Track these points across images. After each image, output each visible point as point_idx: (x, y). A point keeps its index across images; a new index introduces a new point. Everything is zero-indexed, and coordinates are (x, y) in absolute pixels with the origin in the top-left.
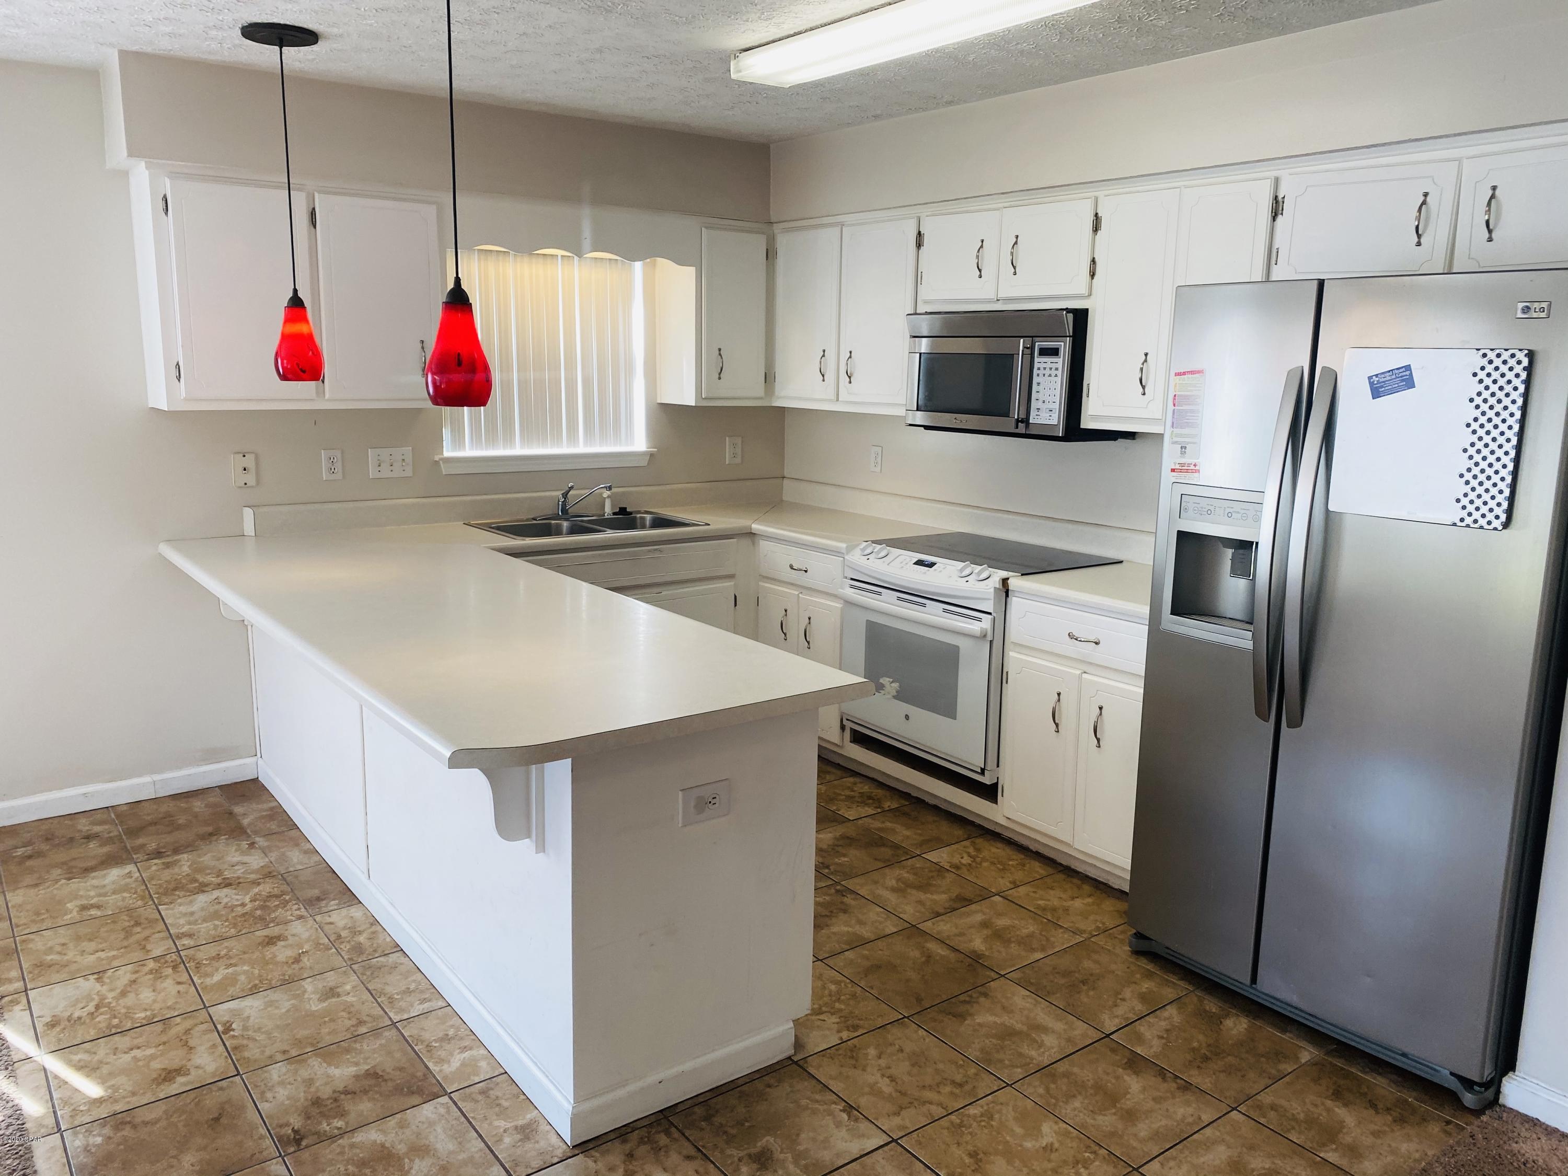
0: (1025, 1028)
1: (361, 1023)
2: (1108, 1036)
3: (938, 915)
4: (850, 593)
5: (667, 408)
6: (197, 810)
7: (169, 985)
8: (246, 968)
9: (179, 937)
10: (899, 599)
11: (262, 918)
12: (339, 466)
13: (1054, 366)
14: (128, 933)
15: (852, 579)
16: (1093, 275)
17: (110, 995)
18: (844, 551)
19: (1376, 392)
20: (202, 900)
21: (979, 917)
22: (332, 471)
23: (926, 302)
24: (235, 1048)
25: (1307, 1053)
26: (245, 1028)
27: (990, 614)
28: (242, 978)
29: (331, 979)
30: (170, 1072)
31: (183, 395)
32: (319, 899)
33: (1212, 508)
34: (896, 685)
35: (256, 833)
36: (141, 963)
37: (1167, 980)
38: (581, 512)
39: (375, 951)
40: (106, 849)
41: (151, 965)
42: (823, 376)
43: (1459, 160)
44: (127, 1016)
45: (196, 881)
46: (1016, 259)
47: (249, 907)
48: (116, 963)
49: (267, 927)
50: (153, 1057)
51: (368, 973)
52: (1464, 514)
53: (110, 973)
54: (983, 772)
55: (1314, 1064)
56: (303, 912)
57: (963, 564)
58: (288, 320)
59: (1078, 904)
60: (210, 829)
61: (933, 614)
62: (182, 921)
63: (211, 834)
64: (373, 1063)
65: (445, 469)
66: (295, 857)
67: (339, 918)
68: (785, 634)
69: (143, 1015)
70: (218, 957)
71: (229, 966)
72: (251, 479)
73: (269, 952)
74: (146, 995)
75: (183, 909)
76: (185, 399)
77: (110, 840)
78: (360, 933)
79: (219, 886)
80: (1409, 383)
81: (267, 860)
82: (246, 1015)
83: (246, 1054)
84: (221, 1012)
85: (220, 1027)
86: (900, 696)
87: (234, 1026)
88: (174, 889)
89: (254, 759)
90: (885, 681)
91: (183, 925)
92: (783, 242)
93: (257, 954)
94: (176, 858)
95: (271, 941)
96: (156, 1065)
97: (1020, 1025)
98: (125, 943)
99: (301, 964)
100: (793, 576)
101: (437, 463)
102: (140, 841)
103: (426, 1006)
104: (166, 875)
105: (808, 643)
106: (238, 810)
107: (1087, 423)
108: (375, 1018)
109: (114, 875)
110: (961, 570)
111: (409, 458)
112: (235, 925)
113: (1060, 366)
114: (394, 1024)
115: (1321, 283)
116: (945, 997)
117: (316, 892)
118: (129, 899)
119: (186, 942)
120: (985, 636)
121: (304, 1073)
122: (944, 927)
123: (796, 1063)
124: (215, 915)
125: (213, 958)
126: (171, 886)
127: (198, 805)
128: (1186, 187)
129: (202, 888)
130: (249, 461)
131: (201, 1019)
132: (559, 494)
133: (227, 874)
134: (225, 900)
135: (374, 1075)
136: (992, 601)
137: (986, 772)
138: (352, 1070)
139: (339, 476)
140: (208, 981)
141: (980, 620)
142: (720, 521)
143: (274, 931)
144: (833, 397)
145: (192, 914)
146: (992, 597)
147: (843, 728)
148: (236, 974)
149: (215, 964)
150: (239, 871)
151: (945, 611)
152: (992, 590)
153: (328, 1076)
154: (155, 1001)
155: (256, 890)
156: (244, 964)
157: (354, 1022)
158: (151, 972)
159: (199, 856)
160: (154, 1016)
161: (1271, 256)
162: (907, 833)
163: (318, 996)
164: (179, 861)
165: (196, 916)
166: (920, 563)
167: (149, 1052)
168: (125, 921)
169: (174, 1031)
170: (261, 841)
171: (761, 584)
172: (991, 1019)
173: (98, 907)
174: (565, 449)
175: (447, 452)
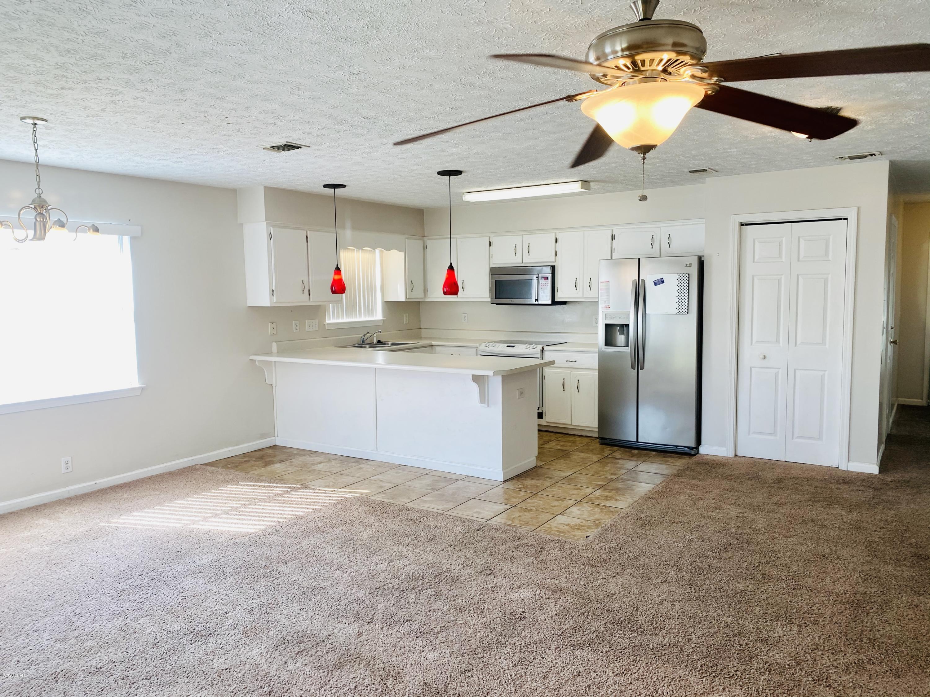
5: (387, 303)
11: (347, 466)
12: (298, 326)
13: (547, 283)
15: (481, 355)
16: (556, 256)
18: (477, 346)
19: (656, 284)
22: (296, 329)
23: (494, 264)
25: (654, 453)
31: (275, 301)
32: (357, 461)
33: (615, 317)
36: (329, 476)
38: (369, 342)
43: (660, 227)
46: (529, 251)
52: (678, 311)
58: (335, 274)
65: (327, 328)
72: (275, 332)
73: (364, 470)
80: (663, 282)
89: (274, 438)
92: (429, 243)
101: (325, 325)
107: (557, 299)
110: (524, 347)
111: (317, 324)
112: (342, 468)
113: (549, 283)
114: (425, 474)
115: (639, 259)
117: (354, 461)
124: (331, 467)
125: (350, 473)
128: (585, 231)
130: (274, 326)
132: (362, 335)
139: (298, 330)
146: (539, 353)
152: (539, 351)
159: (297, 460)
161: (613, 251)
166: (508, 346)
174: (358, 319)
175: (327, 322)
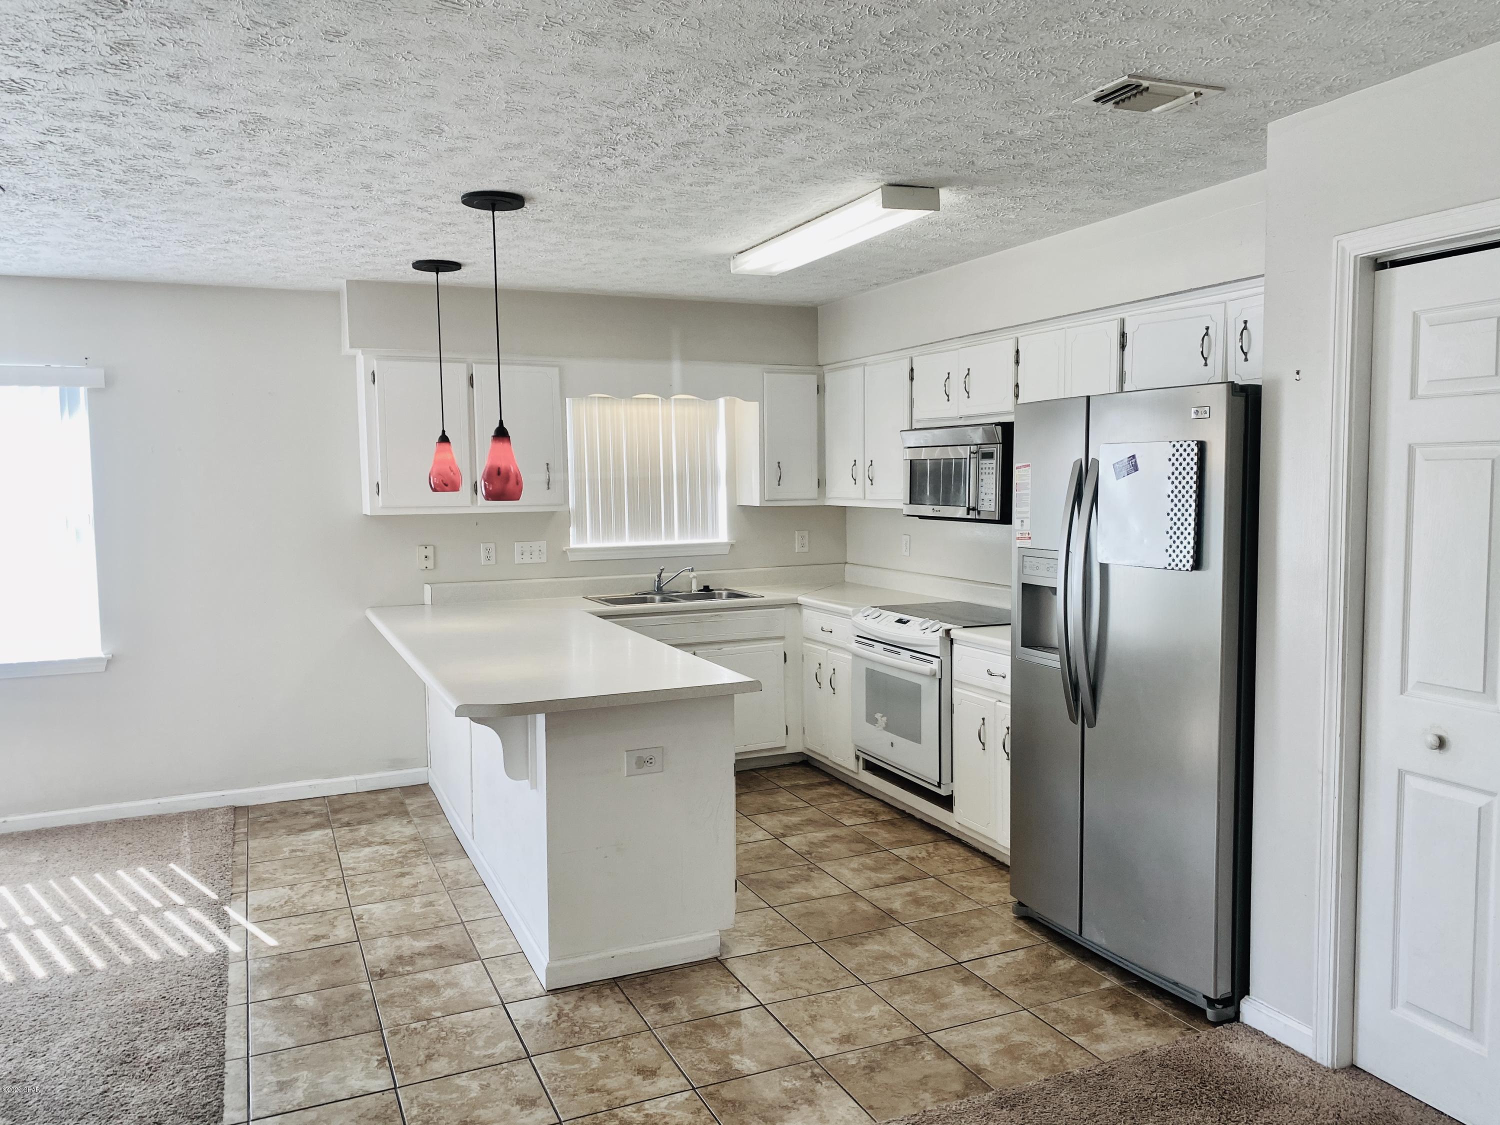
0: (898, 955)
1: (442, 920)
2: (959, 963)
3: (878, 886)
4: (855, 647)
5: (745, 508)
6: (381, 800)
7: (332, 895)
8: (382, 888)
9: (346, 870)
10: (885, 649)
11: (401, 862)
12: (493, 554)
13: (991, 466)
14: (316, 865)
15: (858, 636)
16: (1017, 396)
17: (295, 897)
18: (851, 614)
20: (367, 850)
21: (908, 890)
22: (488, 558)
23: (917, 421)
24: (361, 928)
25: (1110, 982)
26: (370, 919)
27: (939, 657)
28: (378, 893)
29: (433, 897)
30: (319, 936)
31: (381, 504)
32: (441, 854)
33: (1038, 565)
34: (885, 719)
35: (415, 815)
36: (319, 882)
37: (1032, 935)
38: (674, 590)
39: (467, 884)
40: (316, 820)
41: (325, 883)
42: (855, 480)
43: (1225, 303)
44: (302, 908)
45: (366, 840)
46: (969, 386)
47: (396, 855)
48: (303, 881)
49: (402, 867)
50: (311, 929)
51: (457, 895)
53: (298, 886)
54: (939, 785)
55: (1111, 991)
56: (429, 861)
57: (923, 620)
58: (438, 451)
59: (994, 886)
60: (385, 812)
61: (904, 660)
62: (351, 861)
63: (386, 815)
64: (441, 941)
65: (571, 557)
66: (436, 831)
67: (451, 865)
68: (820, 684)
69: (312, 908)
70: (367, 881)
71: (371, 886)
72: (430, 564)
73: (398, 881)
74: (317, 898)
75: (353, 855)
76: (383, 507)
77: (321, 815)
78: (461, 874)
79: (380, 844)
81: (416, 831)
82: (373, 912)
83: (366, 931)
84: (357, 911)
85: (355, 917)
86: (887, 728)
87: (364, 917)
88: (354, 843)
89: (427, 768)
90: (878, 716)
91: (350, 864)
92: (831, 380)
93: (391, 881)
94: (359, 827)
95: (403, 875)
96: (311, 933)
97: (896, 953)
98: (313, 871)
99: (417, 888)
100: (825, 636)
101: (565, 552)
102: (339, 816)
103: (487, 915)
104: (349, 836)
105: (834, 689)
106: (407, 801)
108: (452, 919)
109: (317, 834)
110: (921, 625)
111: (544, 550)
112: (383, 865)
113: (994, 466)
114: (462, 922)
115: (1088, 398)
116: (850, 933)
117: (441, 850)
118: (322, 848)
119: (350, 872)
120: (934, 675)
121: (397, 943)
122: (877, 894)
123: (720, 961)
124: (372, 859)
125: (363, 882)
126: (351, 842)
127: (382, 798)
128: (1069, 328)
129: (370, 844)
130: (430, 552)
131: (345, 912)
132: (655, 576)
133: (388, 838)
134: (382, 852)
135: (440, 947)
136: (939, 648)
137: (942, 785)
138: (427, 944)
139: (493, 561)
140: (357, 893)
141: (931, 662)
142: (771, 595)
143: (406, 869)
144: (862, 496)
145: (358, 857)
146: (939, 644)
147: (857, 758)
148: (375, 891)
149: (363, 885)
150: (396, 836)
151: (912, 657)
152: (938, 639)
153: (412, 945)
154: (321, 901)
155: (403, 847)
156: (381, 886)
157: (438, 920)
158: (323, 887)
159: (374, 827)
160: (318, 908)
161: (1122, 377)
162: (887, 836)
163: (420, 905)
164: (360, 828)
165: (360, 859)
166: (900, 621)
167: (311, 926)
168: (316, 859)
169: (326, 918)
170: (416, 820)
171: (805, 644)
172: (876, 947)
173: (302, 851)
174: (663, 541)
175: (573, 544)
